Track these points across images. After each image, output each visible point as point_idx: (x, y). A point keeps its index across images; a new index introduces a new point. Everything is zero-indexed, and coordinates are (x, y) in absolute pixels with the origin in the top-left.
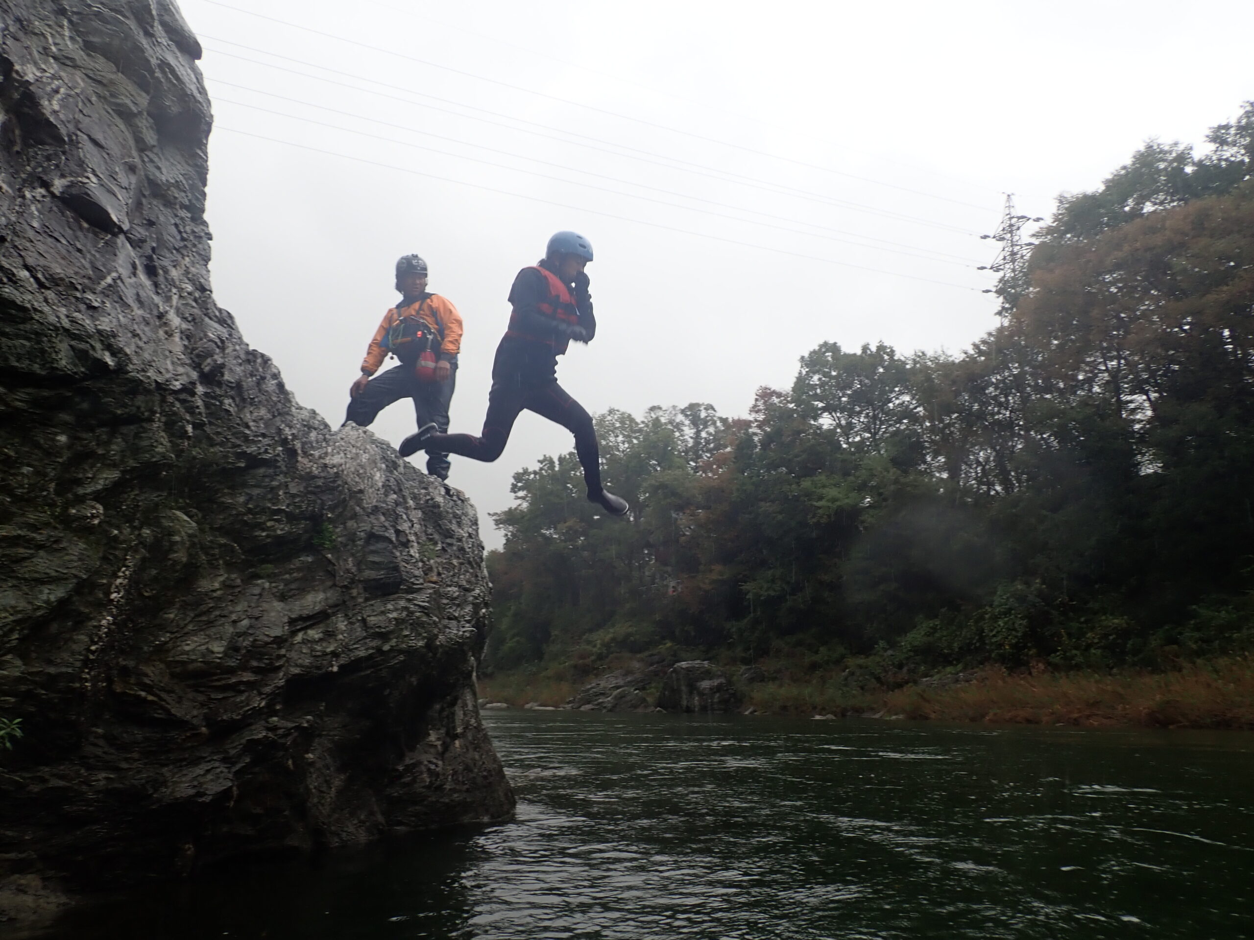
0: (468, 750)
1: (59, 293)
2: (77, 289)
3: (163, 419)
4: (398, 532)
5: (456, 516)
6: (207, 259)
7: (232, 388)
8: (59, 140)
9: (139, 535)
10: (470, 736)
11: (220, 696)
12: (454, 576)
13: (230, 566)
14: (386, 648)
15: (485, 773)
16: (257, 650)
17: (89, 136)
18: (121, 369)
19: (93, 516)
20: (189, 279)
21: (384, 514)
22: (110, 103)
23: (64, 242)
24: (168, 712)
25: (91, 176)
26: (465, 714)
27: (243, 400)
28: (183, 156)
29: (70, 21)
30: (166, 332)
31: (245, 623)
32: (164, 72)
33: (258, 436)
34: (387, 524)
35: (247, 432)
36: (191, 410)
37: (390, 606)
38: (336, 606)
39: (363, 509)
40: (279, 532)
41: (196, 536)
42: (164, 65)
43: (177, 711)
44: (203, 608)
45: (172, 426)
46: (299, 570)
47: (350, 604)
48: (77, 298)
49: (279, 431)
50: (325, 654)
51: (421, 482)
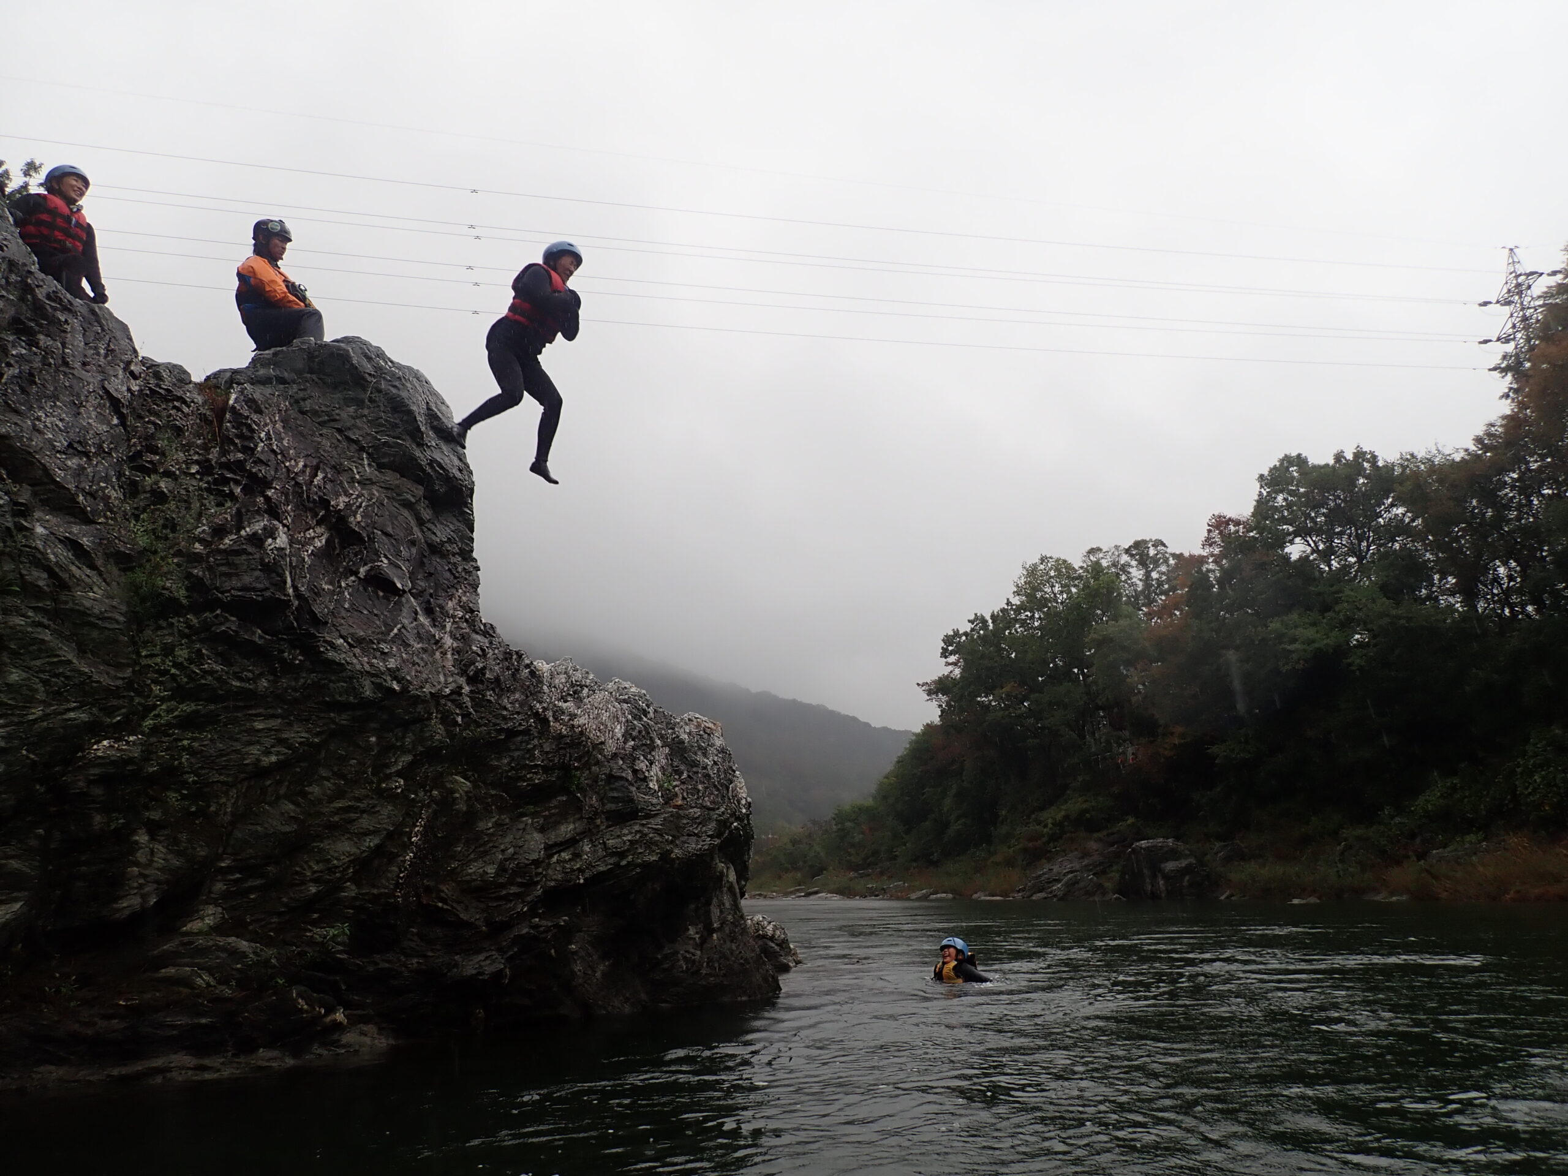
0: (725, 942)
1: (362, 649)
2: (374, 643)
3: (439, 716)
4: (635, 772)
5: (700, 748)
6: (475, 586)
7: (492, 683)
8: (361, 540)
9: (431, 795)
10: (727, 930)
11: (495, 904)
12: (698, 798)
13: (501, 810)
14: (624, 863)
15: (742, 961)
16: (520, 870)
17: (381, 531)
18: (405, 690)
19: (397, 788)
20: (461, 606)
21: (622, 759)
22: (397, 501)
23: (366, 612)
24: (457, 916)
25: (383, 559)
26: (721, 912)
27: (502, 690)
28: (455, 516)
29: (368, 454)
30: (441, 653)
31: (511, 850)
32: (432, 467)
33: (513, 714)
34: (624, 767)
35: (505, 713)
36: (460, 706)
37: (625, 831)
38: (583, 833)
39: (604, 756)
40: (537, 781)
41: (471, 792)
42: (432, 462)
43: (464, 916)
44: (481, 842)
45: (447, 719)
46: (555, 807)
47: (594, 831)
48: (374, 649)
49: (531, 708)
50: (573, 870)
51: (668, 724)
